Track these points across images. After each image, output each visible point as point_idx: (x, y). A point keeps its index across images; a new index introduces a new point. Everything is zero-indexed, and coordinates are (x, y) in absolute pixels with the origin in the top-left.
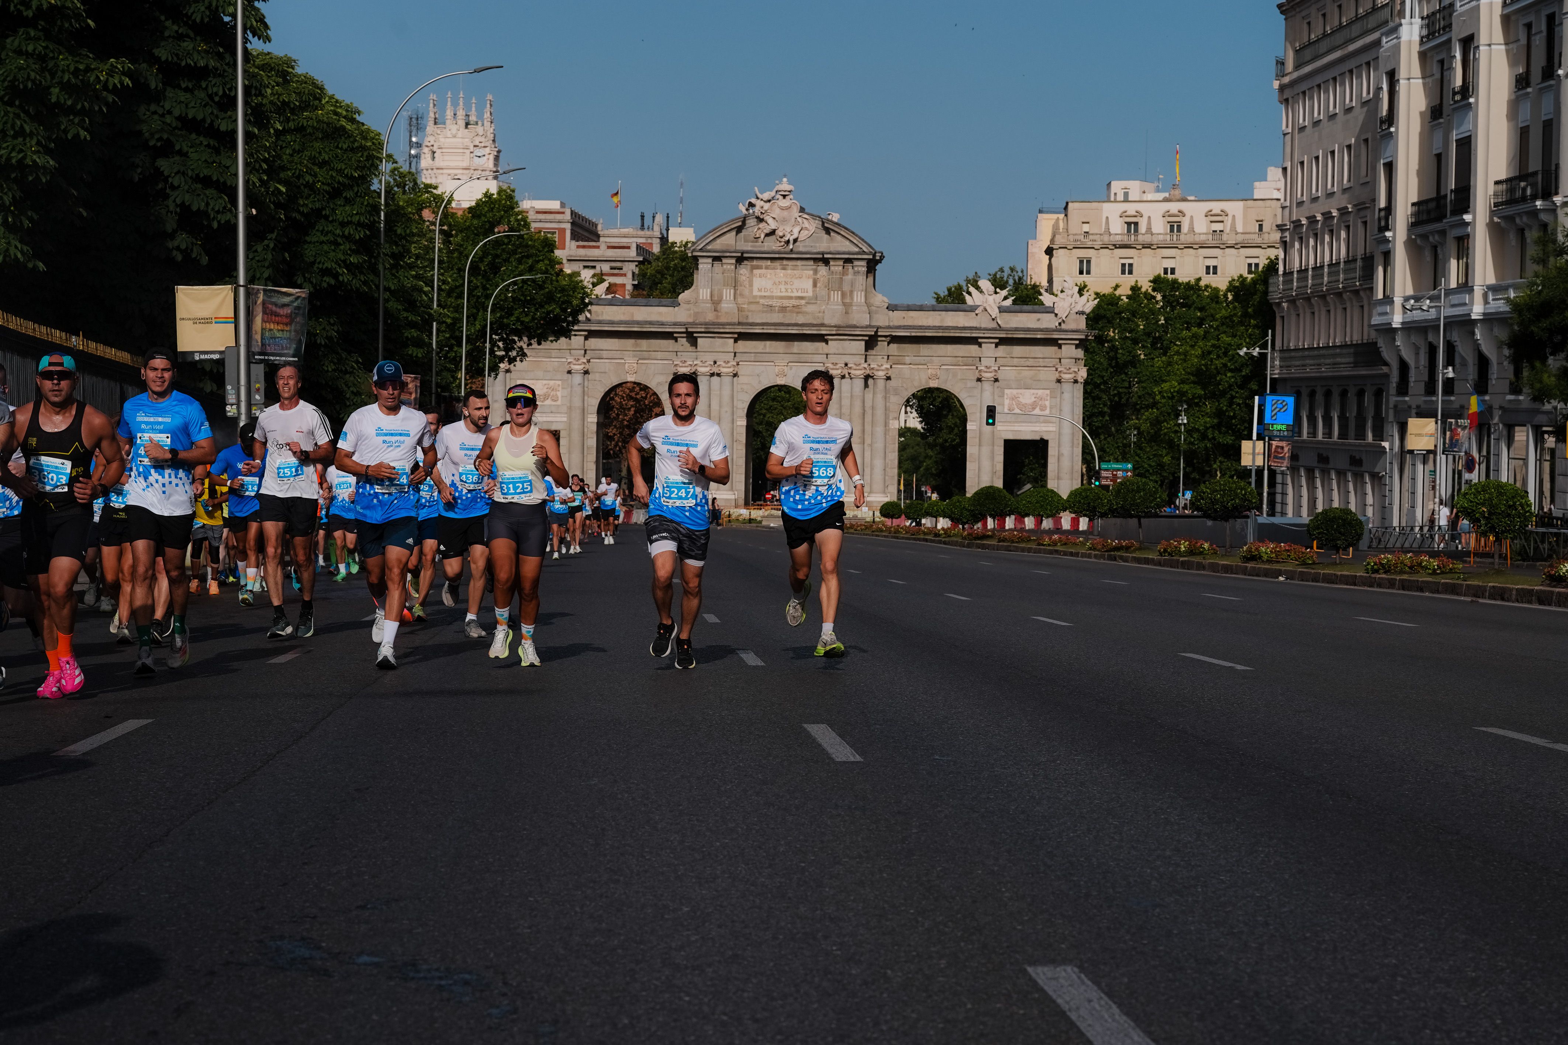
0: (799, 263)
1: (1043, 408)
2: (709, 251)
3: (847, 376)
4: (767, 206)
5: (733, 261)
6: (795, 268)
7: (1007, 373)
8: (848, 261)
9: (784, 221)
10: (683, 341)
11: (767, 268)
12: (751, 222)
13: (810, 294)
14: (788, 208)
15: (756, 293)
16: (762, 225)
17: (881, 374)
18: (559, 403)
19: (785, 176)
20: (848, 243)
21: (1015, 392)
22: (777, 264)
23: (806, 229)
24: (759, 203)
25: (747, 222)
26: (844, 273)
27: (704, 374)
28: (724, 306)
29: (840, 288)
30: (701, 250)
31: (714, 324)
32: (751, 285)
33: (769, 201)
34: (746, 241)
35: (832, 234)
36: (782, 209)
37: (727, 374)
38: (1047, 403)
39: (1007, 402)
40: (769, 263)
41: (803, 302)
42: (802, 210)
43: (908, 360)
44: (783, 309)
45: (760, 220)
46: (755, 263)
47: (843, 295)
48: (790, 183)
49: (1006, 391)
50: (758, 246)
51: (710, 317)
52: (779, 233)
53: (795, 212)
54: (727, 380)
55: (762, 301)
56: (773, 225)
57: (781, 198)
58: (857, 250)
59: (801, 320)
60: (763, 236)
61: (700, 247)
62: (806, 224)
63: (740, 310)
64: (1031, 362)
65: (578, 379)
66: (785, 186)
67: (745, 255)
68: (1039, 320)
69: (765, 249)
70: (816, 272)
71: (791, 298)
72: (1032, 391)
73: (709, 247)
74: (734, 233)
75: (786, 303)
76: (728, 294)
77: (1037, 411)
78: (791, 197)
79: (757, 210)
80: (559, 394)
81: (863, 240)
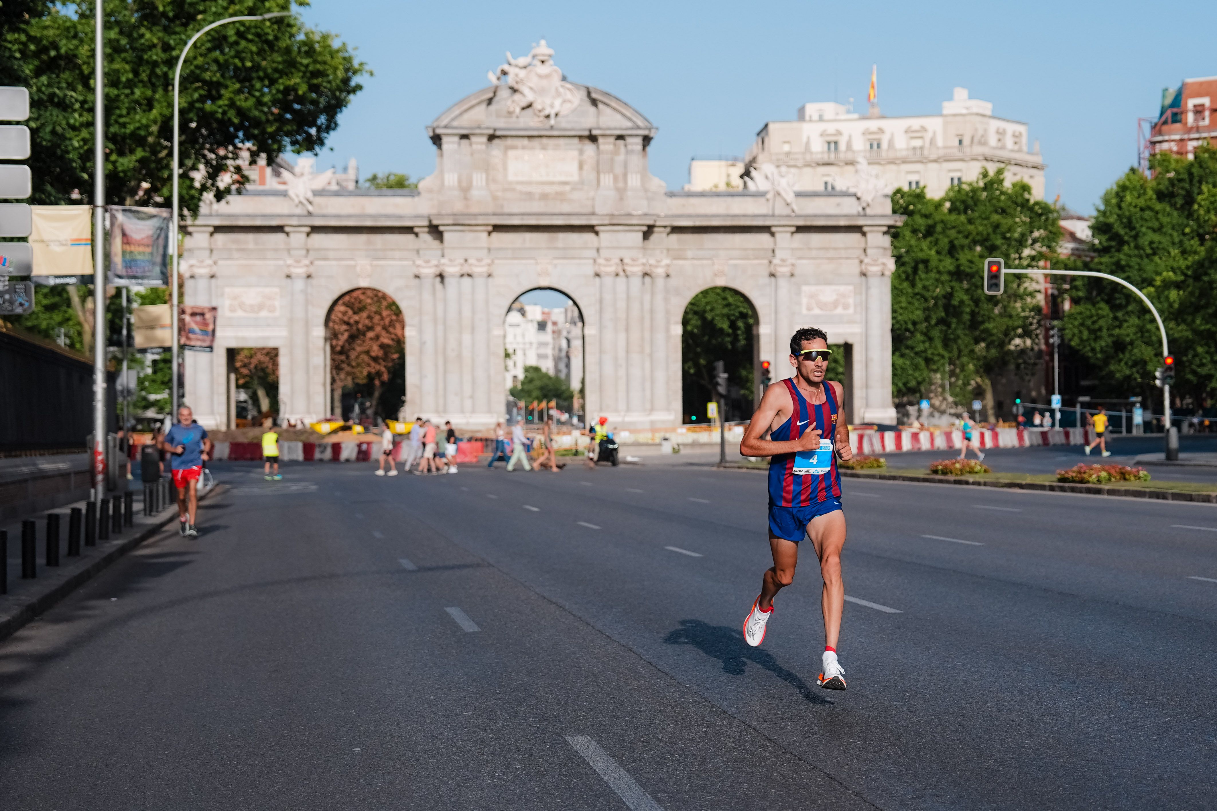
0: (562, 141)
1: (846, 307)
2: (456, 128)
3: (622, 273)
4: (522, 73)
5: (484, 139)
6: (557, 147)
7: (805, 266)
8: (620, 137)
9: (543, 91)
10: (426, 238)
11: (524, 148)
12: (504, 93)
13: (575, 178)
14: (547, 76)
15: (511, 177)
16: (517, 97)
17: (660, 271)
18: (277, 314)
19: (543, 38)
20: (618, 117)
21: (813, 289)
22: (536, 142)
23: (569, 101)
24: (512, 71)
25: (498, 93)
26: (616, 152)
27: (453, 276)
28: (475, 193)
29: (611, 170)
30: (446, 127)
31: (463, 215)
32: (505, 168)
33: (525, 67)
34: (498, 116)
35: (600, 106)
36: (540, 76)
37: (480, 275)
38: (851, 301)
39: (804, 301)
40: (525, 142)
41: (567, 188)
42: (564, 79)
43: (690, 254)
44: (544, 197)
45: (514, 90)
46: (509, 142)
47: (616, 179)
48: (549, 46)
49: (805, 288)
50: (513, 122)
51: (459, 206)
52: (537, 106)
53: (556, 81)
54: (480, 282)
55: (519, 187)
56: (530, 97)
57: (539, 64)
58: (629, 124)
59: (566, 208)
60: (518, 110)
61: (445, 122)
62: (569, 96)
63: (495, 198)
64: (831, 254)
65: (299, 284)
66: (543, 49)
67: (498, 133)
68: (838, 205)
69: (521, 125)
70: (581, 152)
71: (552, 183)
72: (833, 287)
73: (455, 124)
74: (484, 106)
75: (548, 189)
76: (479, 179)
77: (839, 310)
78: (551, 62)
79: (510, 80)
80: (277, 303)
81: (637, 112)
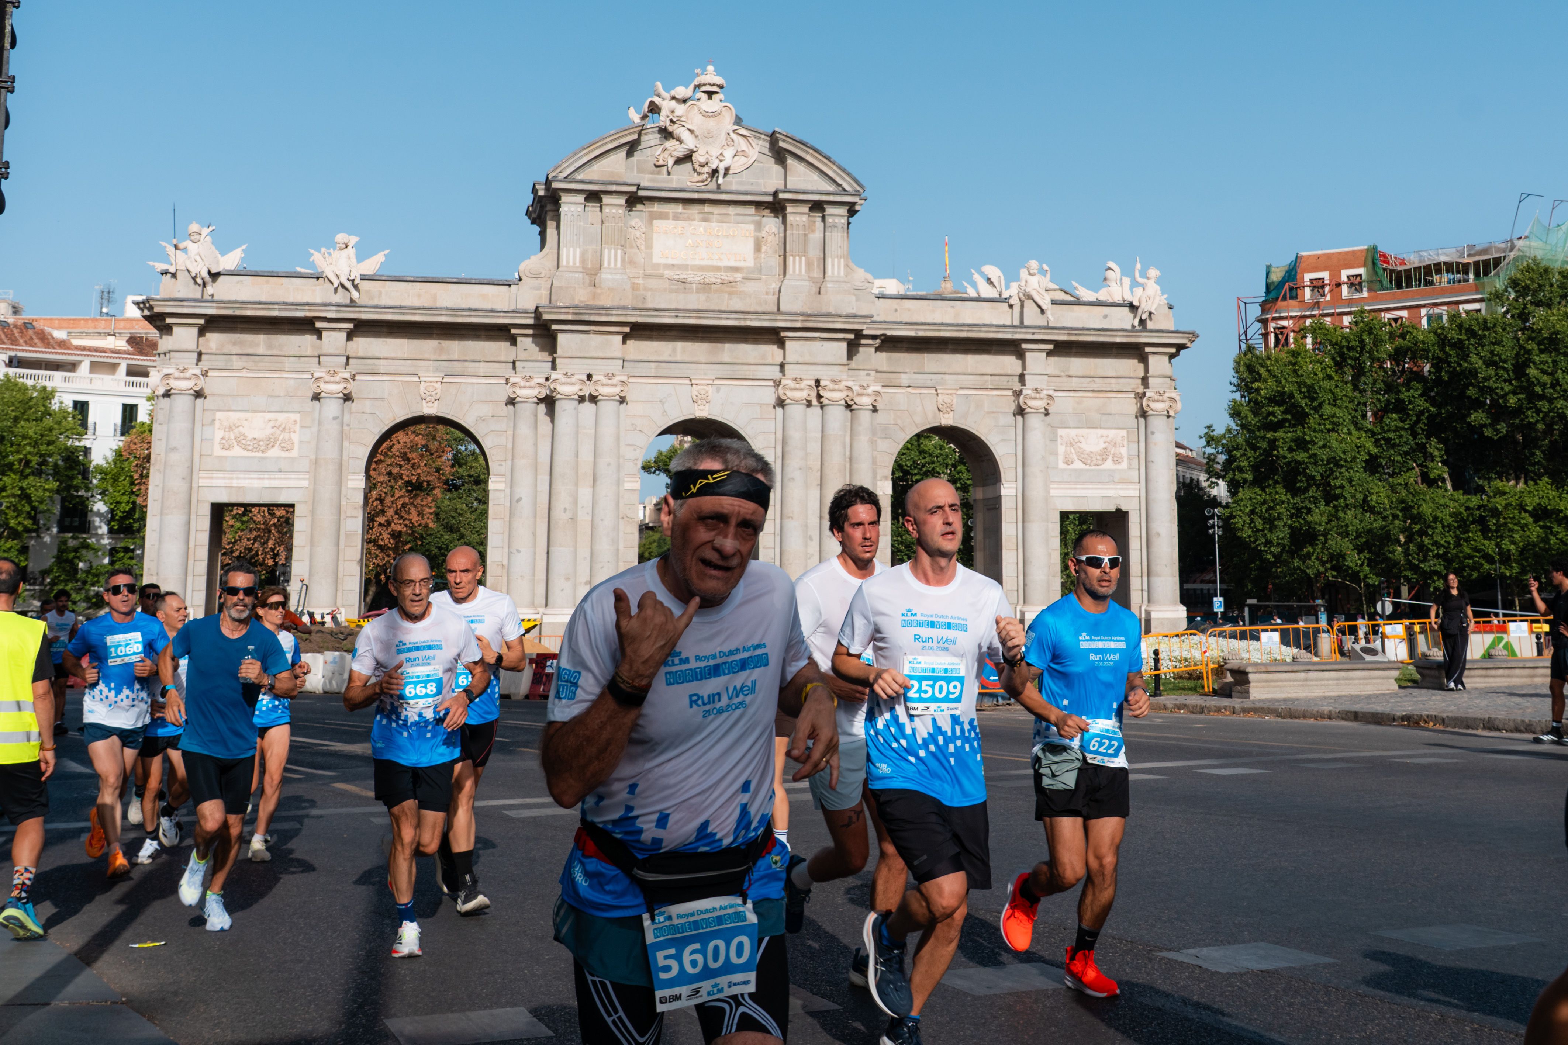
0: (732, 210)
1: (1117, 460)
2: (582, 182)
3: (815, 402)
4: (680, 109)
5: (622, 201)
6: (725, 217)
7: (1064, 403)
8: (817, 207)
9: (709, 136)
10: (526, 343)
11: (676, 217)
12: (651, 139)
13: (750, 263)
14: (715, 115)
15: (656, 260)
16: (670, 144)
17: (866, 401)
18: (294, 453)
19: (711, 63)
20: (815, 176)
21: (1073, 432)
22: (695, 209)
23: (744, 154)
25: (643, 138)
26: (811, 228)
27: (568, 397)
28: (606, 277)
29: (805, 253)
30: (566, 179)
31: (587, 307)
32: (649, 246)
33: (685, 101)
34: (641, 171)
35: (790, 161)
36: (706, 115)
37: (610, 398)
38: (1124, 451)
39: (1061, 449)
40: (679, 208)
41: (738, 276)
42: (738, 121)
43: (904, 379)
44: (705, 286)
45: (666, 134)
46: (656, 207)
47: (809, 264)
48: (718, 73)
49: (1061, 432)
50: (661, 180)
51: (582, 296)
52: (698, 158)
53: (727, 123)
54: (608, 408)
55: (668, 273)
56: (690, 142)
57: (705, 96)
58: (831, 188)
59: (737, 304)
60: (671, 162)
61: (562, 176)
62: (745, 145)
63: (635, 287)
64: (1098, 384)
65: (332, 407)
66: (711, 76)
67: (641, 193)
68: (1105, 317)
69: (674, 185)
70: (759, 226)
71: (717, 269)
72: (1100, 432)
73: (579, 176)
74: (622, 153)
75: (711, 277)
76: (612, 257)
77: (1109, 465)
78: (721, 96)
80: (295, 437)
81: (844, 170)
